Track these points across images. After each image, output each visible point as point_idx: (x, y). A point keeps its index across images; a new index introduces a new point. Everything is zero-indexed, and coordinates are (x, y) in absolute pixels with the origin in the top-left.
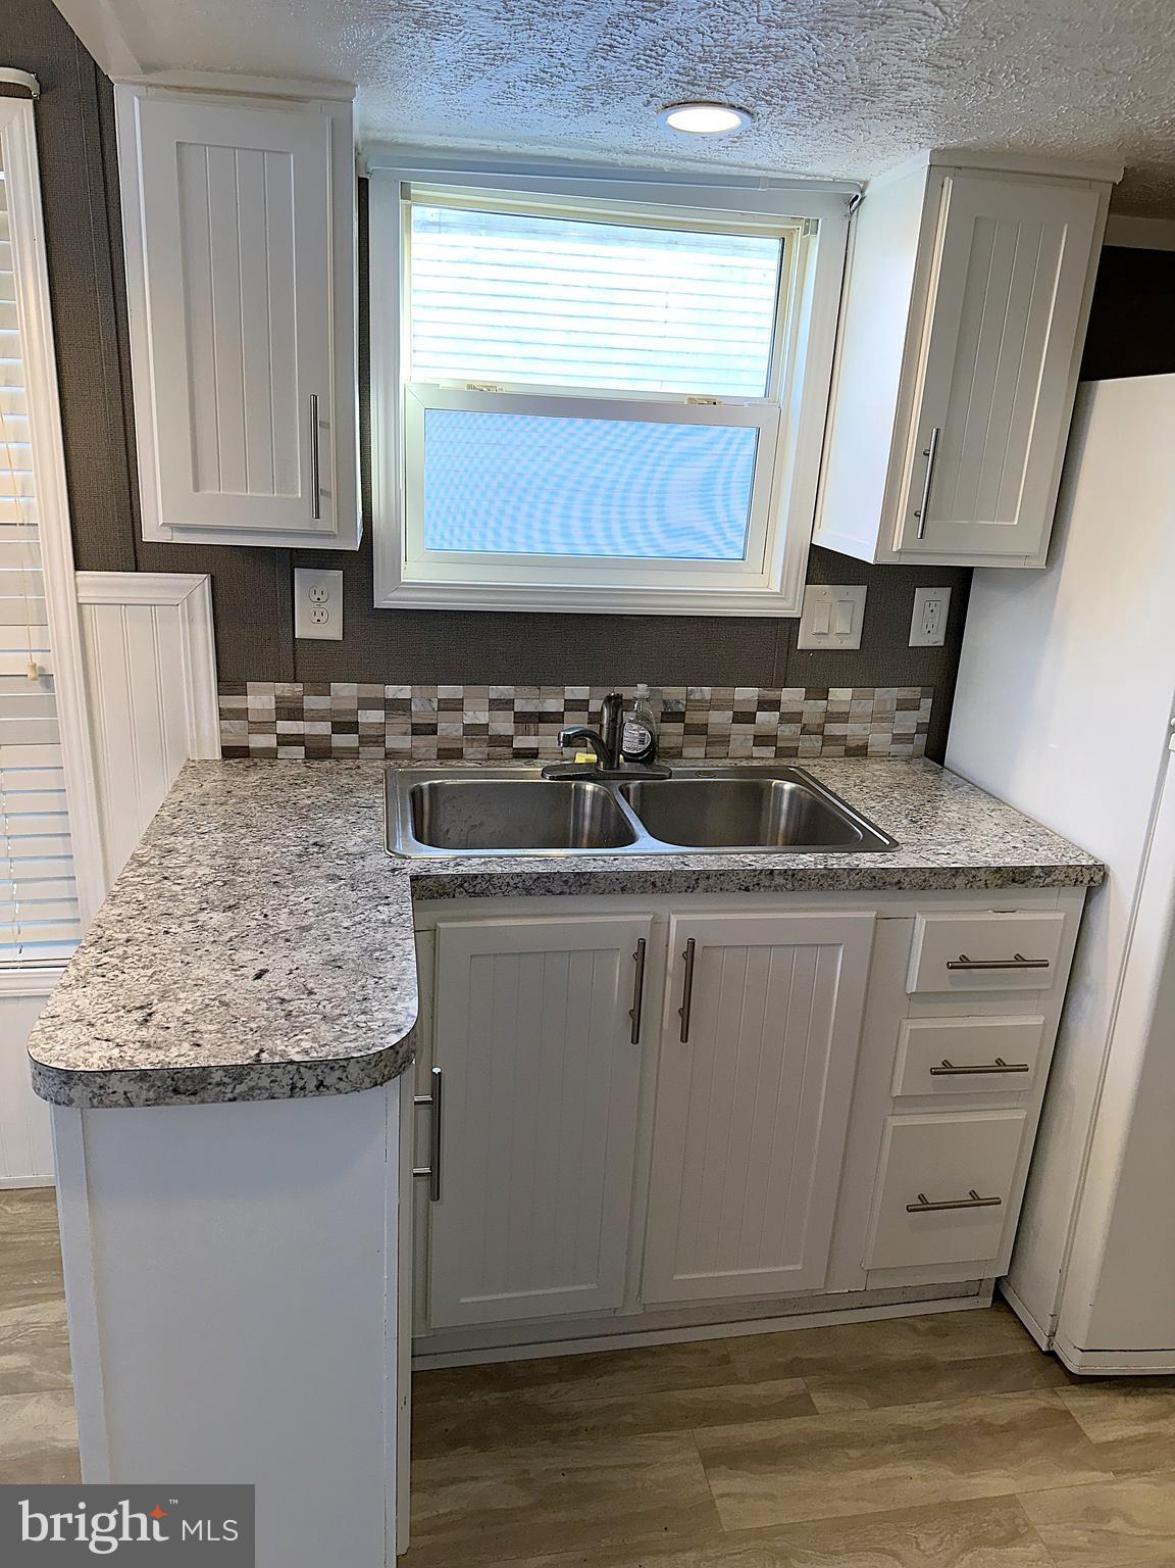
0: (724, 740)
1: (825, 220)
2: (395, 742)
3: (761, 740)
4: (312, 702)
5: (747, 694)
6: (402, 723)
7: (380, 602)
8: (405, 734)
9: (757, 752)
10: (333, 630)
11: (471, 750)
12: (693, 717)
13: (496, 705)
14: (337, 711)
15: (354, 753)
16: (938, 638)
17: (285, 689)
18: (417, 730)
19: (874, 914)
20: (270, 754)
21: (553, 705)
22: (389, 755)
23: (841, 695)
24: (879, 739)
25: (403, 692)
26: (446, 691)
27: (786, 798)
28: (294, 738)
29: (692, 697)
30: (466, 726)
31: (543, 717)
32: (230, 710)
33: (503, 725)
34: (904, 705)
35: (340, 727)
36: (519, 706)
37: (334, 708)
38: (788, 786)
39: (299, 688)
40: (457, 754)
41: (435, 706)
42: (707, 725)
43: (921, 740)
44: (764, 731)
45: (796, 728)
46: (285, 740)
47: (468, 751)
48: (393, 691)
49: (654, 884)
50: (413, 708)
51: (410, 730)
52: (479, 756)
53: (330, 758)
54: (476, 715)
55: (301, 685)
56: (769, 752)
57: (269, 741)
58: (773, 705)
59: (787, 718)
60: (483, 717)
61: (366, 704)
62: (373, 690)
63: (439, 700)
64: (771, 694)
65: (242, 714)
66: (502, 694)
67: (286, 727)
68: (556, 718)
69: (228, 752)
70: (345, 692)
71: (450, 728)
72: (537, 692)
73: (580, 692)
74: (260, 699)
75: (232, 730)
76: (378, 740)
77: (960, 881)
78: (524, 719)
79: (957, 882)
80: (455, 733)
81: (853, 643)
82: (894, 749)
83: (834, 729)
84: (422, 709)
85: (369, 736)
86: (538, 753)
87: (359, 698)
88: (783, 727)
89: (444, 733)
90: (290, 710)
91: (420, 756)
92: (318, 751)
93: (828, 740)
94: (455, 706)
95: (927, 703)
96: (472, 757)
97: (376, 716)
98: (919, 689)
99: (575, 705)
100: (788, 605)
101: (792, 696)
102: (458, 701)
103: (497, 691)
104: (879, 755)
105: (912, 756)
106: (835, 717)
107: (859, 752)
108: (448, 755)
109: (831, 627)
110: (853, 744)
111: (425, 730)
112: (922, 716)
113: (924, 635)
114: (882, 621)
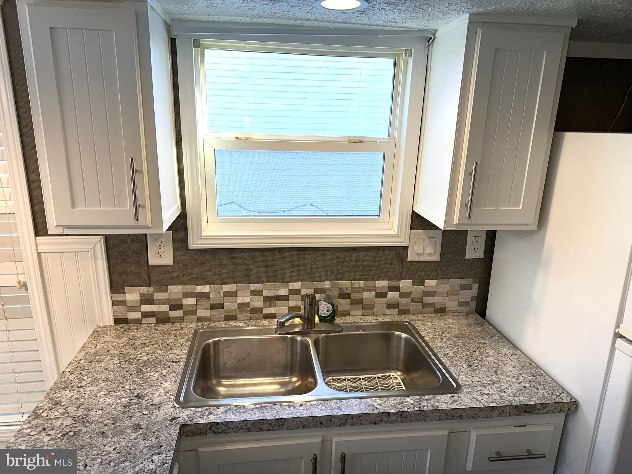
0: (371, 306)
1: (415, 49)
2: (201, 313)
3: (390, 306)
4: (159, 296)
5: (382, 284)
6: (205, 303)
7: (191, 246)
8: (207, 309)
9: (388, 312)
10: (168, 260)
11: (241, 316)
12: (354, 296)
13: (253, 293)
14: (172, 299)
15: (181, 320)
16: (480, 254)
17: (144, 289)
18: (213, 307)
19: (447, 432)
20: (138, 322)
21: (283, 292)
22: (199, 320)
23: (431, 283)
24: (452, 304)
25: (206, 289)
26: (227, 287)
27: (402, 343)
28: (150, 314)
29: (354, 286)
30: (238, 304)
31: (278, 298)
32: (118, 301)
33: (258, 303)
34: (464, 288)
35: (173, 307)
36: (265, 293)
37: (170, 298)
38: (404, 336)
39: (151, 289)
40: (234, 318)
41: (222, 295)
42: (362, 299)
43: (473, 304)
44: (391, 302)
45: (408, 300)
46: (146, 315)
47: (240, 316)
48: (200, 289)
49: (321, 423)
50: (211, 296)
51: (210, 307)
52: (246, 318)
53: (169, 322)
54: (243, 298)
55: (153, 287)
56: (395, 312)
57: (138, 315)
58: (396, 289)
59: (403, 295)
60: (247, 299)
61: (187, 295)
62: (189, 288)
63: (224, 292)
64: (394, 283)
65: (123, 303)
66: (257, 287)
67: (146, 308)
68: (285, 298)
69: (117, 321)
70: (175, 290)
71: (230, 305)
72: (275, 286)
73: (297, 285)
74: (132, 295)
75: (119, 310)
76: (194, 312)
77: (495, 413)
78: (267, 299)
79: (494, 414)
80: (233, 308)
81: (436, 258)
82: (460, 309)
83: (429, 300)
84: (216, 297)
85: (189, 311)
86: (276, 316)
87: (182, 293)
88: (401, 300)
89: (227, 308)
90: (147, 300)
91: (215, 320)
92: (163, 319)
93: (425, 305)
94: (233, 294)
95: (476, 286)
96: (242, 319)
97: (192, 301)
98: (472, 279)
99: (296, 292)
100: (402, 240)
101: (405, 284)
102: (235, 292)
103: (254, 286)
104: (452, 312)
105: (468, 313)
106: (428, 294)
107: (442, 311)
108: (230, 318)
109: (424, 250)
110: (439, 307)
111: (217, 307)
112: (473, 293)
113: (473, 253)
114: (451, 247)
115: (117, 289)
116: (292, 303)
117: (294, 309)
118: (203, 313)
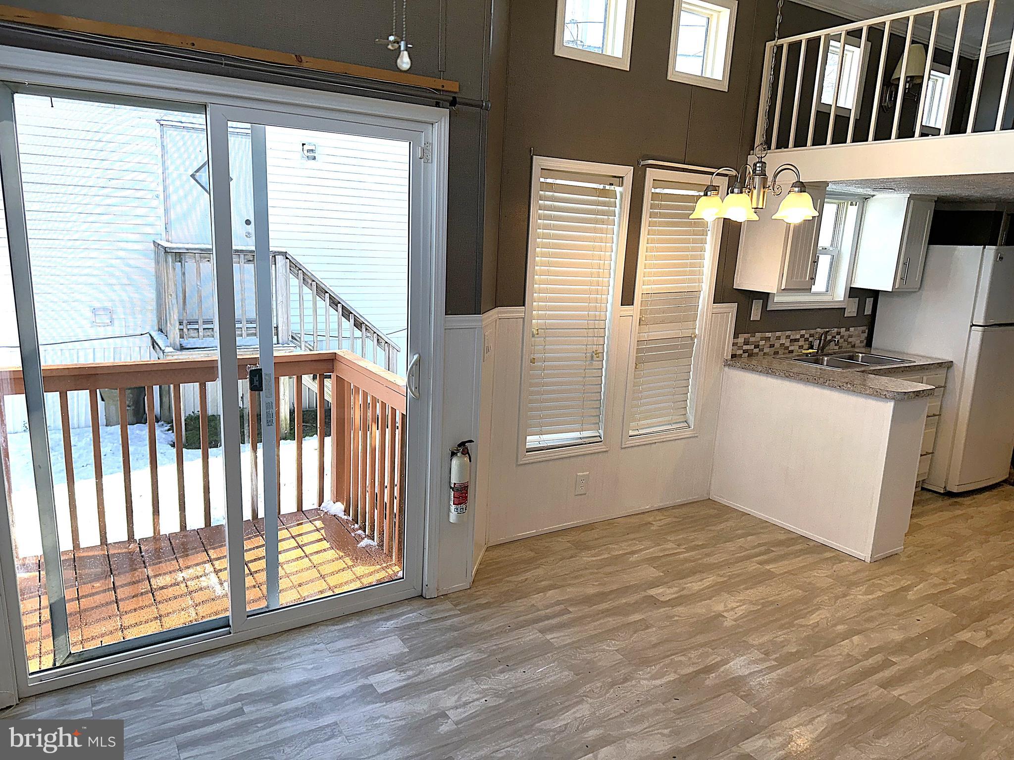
4: (752, 339)
6: (768, 344)
7: (769, 308)
8: (768, 348)
10: (758, 317)
13: (788, 337)
14: (756, 342)
15: (758, 354)
16: (870, 313)
17: (746, 335)
20: (741, 356)
21: (798, 337)
22: (764, 354)
23: (852, 329)
26: (778, 334)
30: (780, 344)
32: (735, 343)
33: (787, 344)
34: (863, 332)
35: (756, 347)
36: (791, 337)
39: (749, 335)
41: (775, 338)
43: (865, 342)
46: (745, 351)
47: (780, 352)
48: (768, 335)
50: (771, 340)
51: (769, 346)
52: (782, 353)
53: (753, 356)
54: (783, 341)
57: (741, 352)
58: (838, 333)
61: (762, 339)
62: (763, 335)
64: (839, 330)
65: (737, 344)
67: (745, 347)
69: (733, 356)
70: (758, 336)
72: (795, 333)
73: (803, 332)
74: (741, 340)
75: (734, 349)
76: (763, 350)
78: (792, 341)
81: (855, 314)
82: (860, 345)
83: (850, 340)
85: (761, 349)
86: (793, 351)
87: (760, 337)
90: (746, 343)
92: (751, 355)
93: (849, 343)
94: (779, 338)
95: (867, 331)
97: (763, 343)
98: (868, 327)
99: (802, 336)
100: (844, 304)
101: (843, 330)
102: (780, 337)
103: (788, 333)
104: (858, 347)
105: (863, 347)
106: (850, 336)
107: (854, 346)
108: (776, 353)
109: (851, 310)
110: (853, 344)
111: (772, 346)
112: (866, 335)
113: (868, 311)
114: (861, 307)
115: (736, 336)
116: (801, 343)
117: (801, 347)
118: (766, 350)
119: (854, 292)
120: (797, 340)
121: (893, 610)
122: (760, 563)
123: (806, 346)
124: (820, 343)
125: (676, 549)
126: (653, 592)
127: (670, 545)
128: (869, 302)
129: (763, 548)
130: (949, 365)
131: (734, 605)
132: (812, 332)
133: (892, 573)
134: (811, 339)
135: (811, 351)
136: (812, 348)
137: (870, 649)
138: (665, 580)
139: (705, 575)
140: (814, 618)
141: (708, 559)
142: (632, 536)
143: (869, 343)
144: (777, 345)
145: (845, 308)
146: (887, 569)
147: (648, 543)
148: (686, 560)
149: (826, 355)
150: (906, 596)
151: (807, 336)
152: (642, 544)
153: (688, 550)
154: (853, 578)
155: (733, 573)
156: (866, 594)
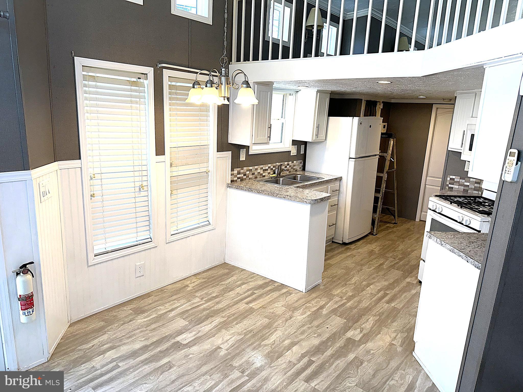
4: (242, 171)
5: (286, 163)
6: (251, 173)
7: (250, 154)
10: (244, 159)
11: (258, 177)
13: (262, 168)
14: (244, 172)
15: (246, 179)
16: (303, 153)
17: (238, 169)
20: (236, 181)
21: (267, 168)
22: (249, 179)
23: (295, 162)
26: (256, 167)
27: (299, 177)
32: (232, 174)
33: (262, 172)
34: (301, 163)
35: (244, 175)
38: (299, 176)
43: (302, 168)
45: (291, 168)
46: (238, 178)
48: (251, 168)
50: (252, 170)
54: (259, 171)
55: (240, 168)
57: (236, 179)
58: (288, 164)
59: (290, 166)
61: (247, 170)
62: (248, 168)
64: (288, 163)
67: (238, 176)
69: (232, 181)
70: (245, 169)
72: (265, 166)
73: (269, 165)
74: (235, 172)
75: (232, 177)
78: (264, 170)
81: (296, 154)
83: (294, 168)
85: (247, 176)
86: (265, 176)
90: (239, 173)
91: (253, 179)
92: (242, 180)
93: (294, 169)
94: (256, 169)
97: (248, 172)
98: (303, 160)
99: (269, 167)
100: (290, 149)
101: (290, 163)
103: (261, 166)
104: (299, 171)
105: (301, 171)
106: (294, 166)
107: (296, 171)
108: (256, 178)
109: (294, 152)
110: (296, 169)
111: (253, 174)
112: (302, 164)
113: (302, 152)
114: (299, 150)
115: (232, 170)
116: (269, 171)
117: (269, 173)
118: (250, 176)
119: (295, 142)
120: (267, 170)
121: (316, 323)
122: (247, 303)
123: (272, 173)
124: (278, 170)
125: (200, 301)
126: (179, 339)
127: (197, 300)
128: (303, 147)
129: (249, 293)
130: (340, 179)
131: (228, 337)
132: (274, 165)
133: (316, 298)
134: (274, 169)
135: (274, 175)
136: (274, 173)
137: (302, 354)
138: (189, 328)
139: (213, 319)
140: (273, 338)
141: (218, 306)
142: (174, 297)
143: (304, 169)
144: (256, 173)
145: (290, 151)
146: (314, 295)
147: (182, 301)
148: (204, 309)
149: (281, 177)
150: (322, 312)
151: (272, 167)
152: (179, 303)
153: (207, 301)
154: (296, 305)
155: (231, 313)
156: (302, 314)
